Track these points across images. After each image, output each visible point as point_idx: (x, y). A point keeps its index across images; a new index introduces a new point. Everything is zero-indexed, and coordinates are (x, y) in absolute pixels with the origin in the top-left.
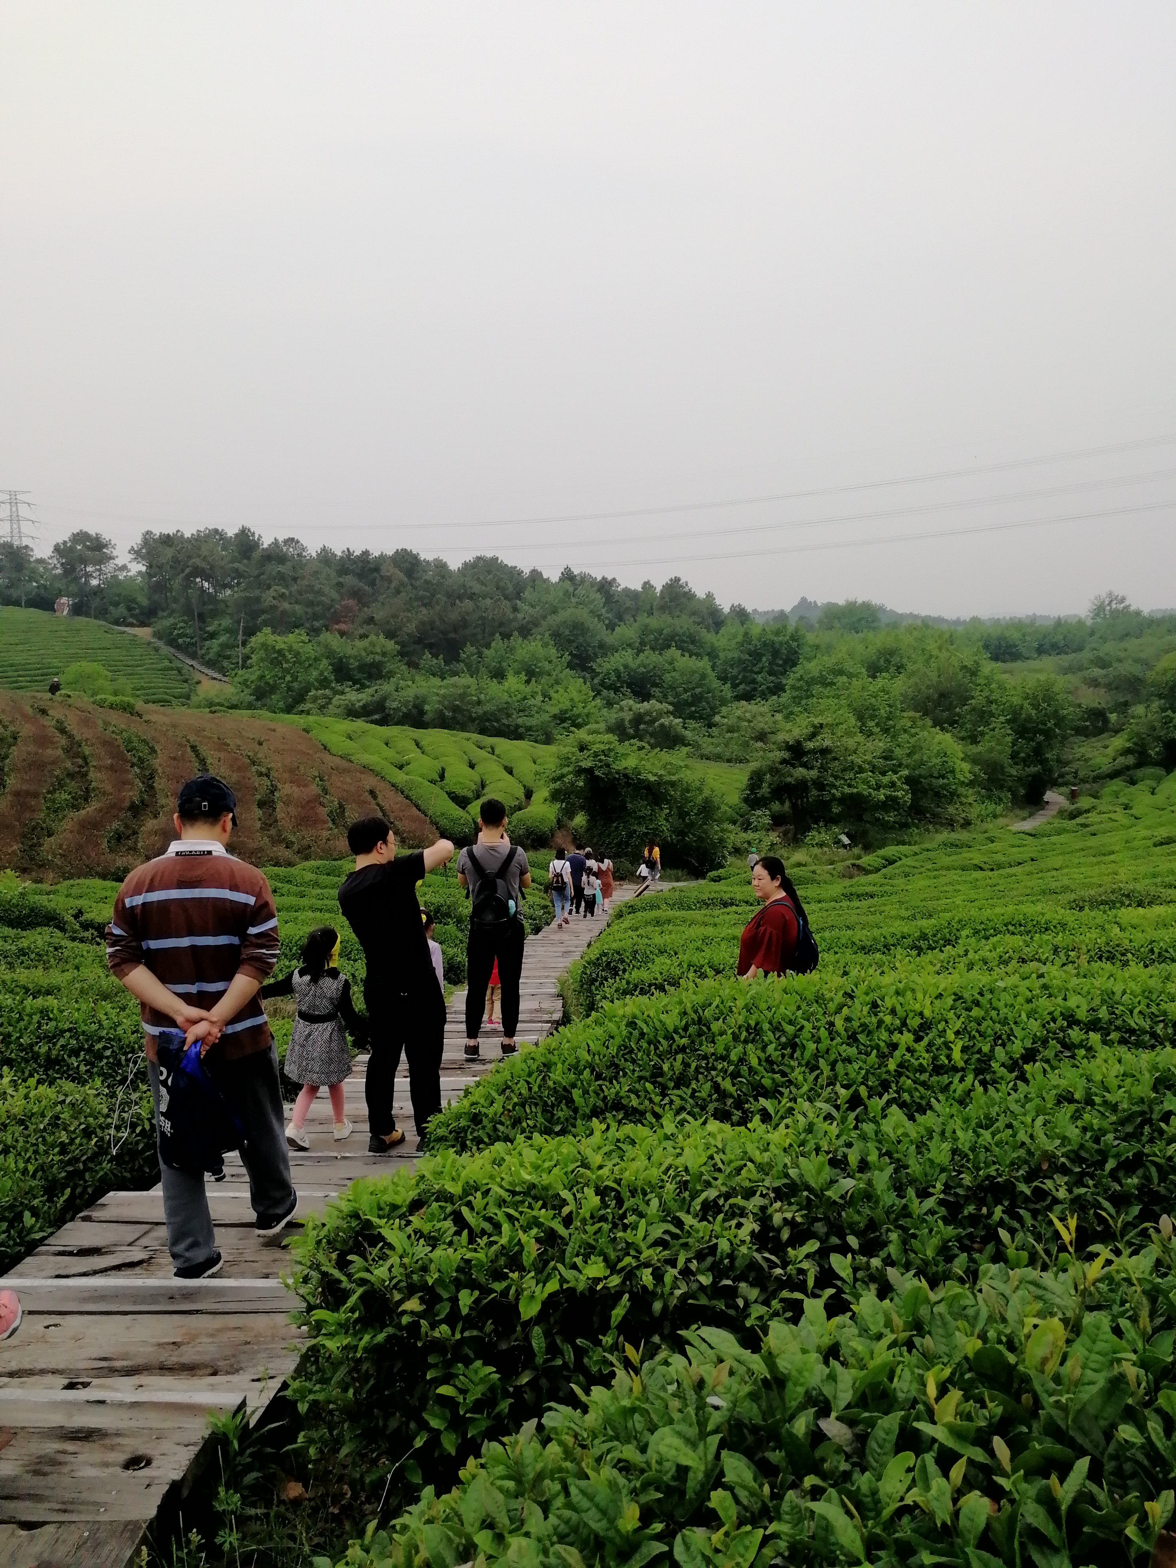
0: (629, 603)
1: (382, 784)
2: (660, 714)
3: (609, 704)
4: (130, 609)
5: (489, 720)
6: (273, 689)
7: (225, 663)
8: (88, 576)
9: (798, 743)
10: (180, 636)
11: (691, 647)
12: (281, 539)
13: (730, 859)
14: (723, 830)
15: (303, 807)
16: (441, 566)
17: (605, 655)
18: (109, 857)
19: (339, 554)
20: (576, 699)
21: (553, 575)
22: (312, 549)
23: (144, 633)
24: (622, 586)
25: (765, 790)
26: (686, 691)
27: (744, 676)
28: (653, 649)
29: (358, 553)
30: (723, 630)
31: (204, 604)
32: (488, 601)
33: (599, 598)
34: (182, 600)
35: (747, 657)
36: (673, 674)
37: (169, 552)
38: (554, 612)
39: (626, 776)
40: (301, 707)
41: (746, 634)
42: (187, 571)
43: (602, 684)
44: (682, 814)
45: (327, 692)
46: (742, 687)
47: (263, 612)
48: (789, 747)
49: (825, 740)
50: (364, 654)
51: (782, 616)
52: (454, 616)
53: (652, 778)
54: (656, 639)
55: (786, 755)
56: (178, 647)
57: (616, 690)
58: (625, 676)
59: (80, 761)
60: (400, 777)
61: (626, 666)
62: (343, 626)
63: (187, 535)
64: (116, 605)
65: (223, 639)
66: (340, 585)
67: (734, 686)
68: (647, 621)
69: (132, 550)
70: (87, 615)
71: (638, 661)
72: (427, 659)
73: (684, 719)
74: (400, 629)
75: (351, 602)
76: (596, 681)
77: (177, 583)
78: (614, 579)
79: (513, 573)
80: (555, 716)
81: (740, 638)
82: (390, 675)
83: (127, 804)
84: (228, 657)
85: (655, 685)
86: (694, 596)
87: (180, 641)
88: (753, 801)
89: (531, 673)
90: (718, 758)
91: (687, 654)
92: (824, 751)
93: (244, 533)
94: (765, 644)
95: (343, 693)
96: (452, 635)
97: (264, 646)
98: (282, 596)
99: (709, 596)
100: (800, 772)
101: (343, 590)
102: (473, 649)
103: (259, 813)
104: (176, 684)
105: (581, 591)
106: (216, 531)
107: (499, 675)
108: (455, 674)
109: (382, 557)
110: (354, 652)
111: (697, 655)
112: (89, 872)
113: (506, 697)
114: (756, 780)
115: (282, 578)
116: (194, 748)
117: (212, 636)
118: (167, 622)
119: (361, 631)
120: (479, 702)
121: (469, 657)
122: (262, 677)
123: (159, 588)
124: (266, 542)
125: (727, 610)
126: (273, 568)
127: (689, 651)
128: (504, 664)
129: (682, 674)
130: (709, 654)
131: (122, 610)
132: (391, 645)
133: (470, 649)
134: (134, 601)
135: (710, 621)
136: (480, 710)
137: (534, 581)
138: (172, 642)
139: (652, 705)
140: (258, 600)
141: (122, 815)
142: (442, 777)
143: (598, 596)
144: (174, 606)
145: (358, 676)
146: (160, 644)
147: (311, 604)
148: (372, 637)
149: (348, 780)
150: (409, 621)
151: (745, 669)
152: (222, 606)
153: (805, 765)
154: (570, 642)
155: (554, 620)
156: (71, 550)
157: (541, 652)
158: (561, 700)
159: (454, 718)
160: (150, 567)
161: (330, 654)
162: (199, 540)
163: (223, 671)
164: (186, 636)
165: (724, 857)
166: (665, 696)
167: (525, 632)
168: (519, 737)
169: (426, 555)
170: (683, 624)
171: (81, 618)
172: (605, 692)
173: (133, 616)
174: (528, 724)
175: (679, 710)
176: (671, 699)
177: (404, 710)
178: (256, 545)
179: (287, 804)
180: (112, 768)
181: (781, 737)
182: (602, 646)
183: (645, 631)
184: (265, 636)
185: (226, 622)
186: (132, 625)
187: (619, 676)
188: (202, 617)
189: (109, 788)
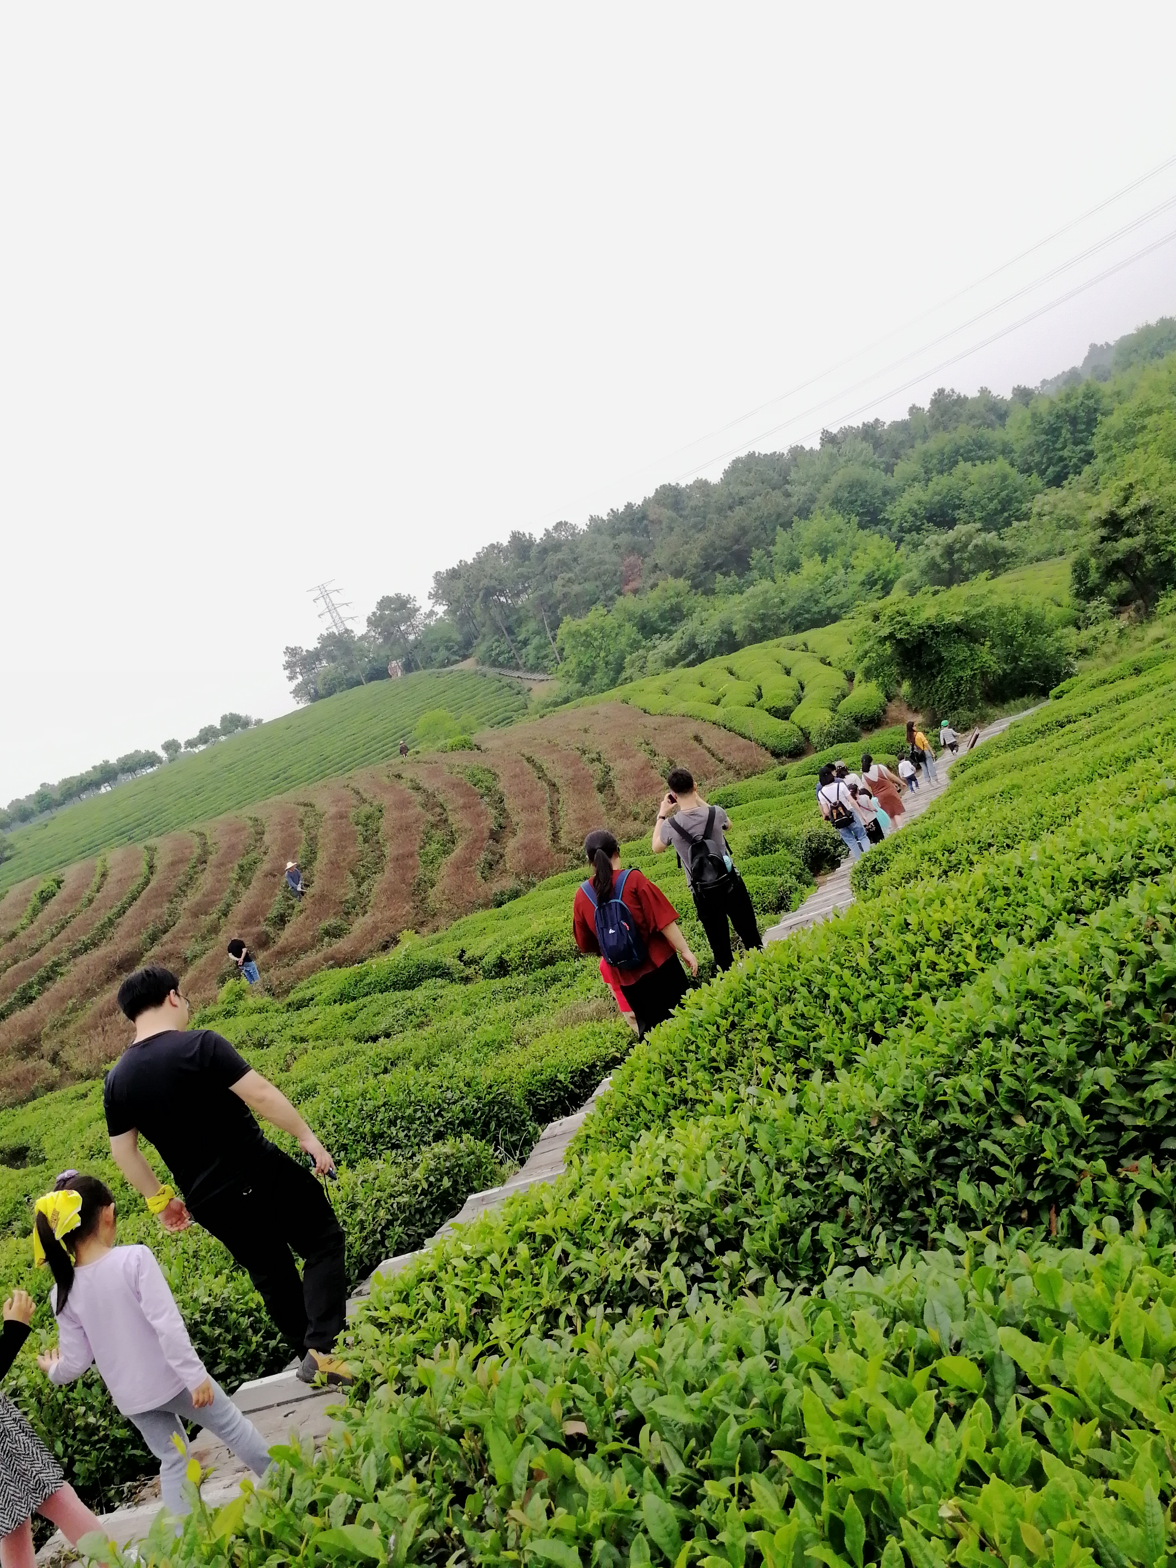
0: (901, 437)
1: (705, 726)
2: (970, 537)
3: (915, 546)
4: (448, 649)
5: (799, 614)
6: (594, 669)
7: (546, 663)
8: (404, 635)
9: (1112, 514)
10: (498, 655)
11: (980, 453)
12: (550, 528)
13: (1078, 665)
14: (1057, 640)
15: (638, 777)
16: (702, 486)
17: (893, 499)
18: (486, 886)
19: (605, 518)
20: (879, 557)
21: (813, 443)
22: (582, 524)
23: (468, 665)
24: (888, 423)
25: (1094, 577)
26: (991, 500)
27: (1050, 459)
28: (941, 472)
29: (621, 509)
30: (1009, 421)
31: (508, 617)
32: (758, 499)
33: (866, 447)
34: (488, 623)
35: (1044, 437)
36: (971, 488)
37: (460, 584)
38: (826, 481)
39: (930, 627)
40: (624, 675)
41: (1034, 415)
42: (481, 594)
43: (901, 529)
44: (1008, 640)
45: (641, 652)
46: (1051, 469)
47: (559, 602)
48: (1104, 523)
49: (1140, 500)
50: (660, 603)
51: (1073, 375)
52: (730, 528)
53: (957, 619)
54: (941, 461)
55: (1103, 532)
56: (501, 665)
57: (918, 530)
58: (922, 512)
59: (438, 810)
60: (718, 713)
61: (919, 502)
62: (633, 585)
63: (470, 561)
64: (437, 649)
65: (535, 641)
66: (616, 547)
67: (1042, 473)
68: (924, 447)
69: (431, 596)
70: (417, 668)
71: (930, 492)
72: (721, 582)
73: (998, 529)
74: (685, 563)
75: (632, 559)
76: (894, 529)
77: (478, 608)
78: (877, 420)
79: (773, 459)
80: (863, 583)
81: (1029, 422)
82: (691, 612)
83: (486, 834)
84: (546, 657)
85: (958, 507)
86: (966, 398)
87: (501, 659)
88: (1087, 593)
89: (825, 551)
90: (1047, 555)
91: (978, 462)
92: (1144, 512)
93: (516, 538)
94: (1058, 417)
95: (655, 647)
96: (736, 547)
97: (572, 635)
98: (570, 580)
99: (984, 391)
100: (1124, 544)
101: (622, 550)
102: (760, 552)
103: (600, 797)
104: (512, 699)
105: (845, 448)
106: (492, 546)
107: (794, 566)
108: (751, 583)
109: (646, 502)
110: (649, 606)
111: (990, 458)
112: (473, 907)
113: (807, 586)
114: (1081, 570)
115: (563, 565)
116: (529, 760)
117: (525, 643)
118: (483, 648)
119: (651, 582)
120: (783, 602)
121: (759, 562)
122: (580, 663)
123: (465, 619)
124: (538, 536)
125: (1008, 396)
126: (552, 559)
127: (979, 458)
128: (795, 553)
129: (980, 484)
130: (1003, 452)
131: (443, 653)
132: (682, 584)
133: (757, 553)
134: (449, 640)
135: (993, 418)
136: (786, 609)
137: (795, 459)
138: (495, 663)
139: (961, 529)
140: (551, 594)
141: (485, 845)
142: (760, 696)
143: (865, 445)
144: (484, 630)
145: (662, 625)
146: (485, 669)
147: (598, 577)
148: (661, 583)
149: (672, 735)
150: (690, 552)
151: (1047, 451)
152: (522, 613)
153: (1129, 534)
154: (852, 502)
155: (828, 490)
156: (382, 617)
157: (827, 526)
158: (864, 564)
159: (764, 627)
160: (450, 604)
161: (630, 617)
162: (481, 560)
163: (545, 670)
164: (503, 653)
165: (1070, 665)
166: (971, 514)
167: (804, 513)
168: (835, 619)
169: (685, 481)
170: (963, 433)
171: (415, 674)
172: (907, 537)
173: (454, 653)
174: (839, 602)
175: (991, 523)
176: (978, 515)
177: (716, 639)
178: (531, 543)
179: (622, 779)
180: (464, 807)
181: (1091, 515)
182: (886, 493)
183: (926, 457)
184: (569, 624)
185: (532, 625)
186: (456, 662)
187: (915, 515)
188: (510, 631)
189: (468, 825)
